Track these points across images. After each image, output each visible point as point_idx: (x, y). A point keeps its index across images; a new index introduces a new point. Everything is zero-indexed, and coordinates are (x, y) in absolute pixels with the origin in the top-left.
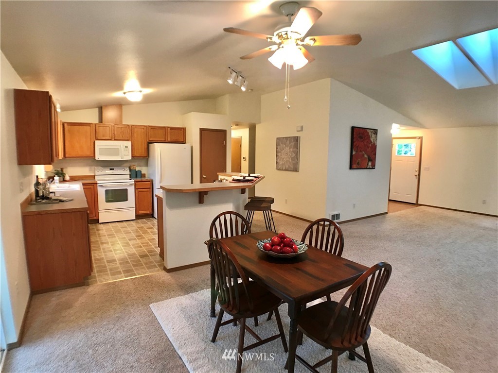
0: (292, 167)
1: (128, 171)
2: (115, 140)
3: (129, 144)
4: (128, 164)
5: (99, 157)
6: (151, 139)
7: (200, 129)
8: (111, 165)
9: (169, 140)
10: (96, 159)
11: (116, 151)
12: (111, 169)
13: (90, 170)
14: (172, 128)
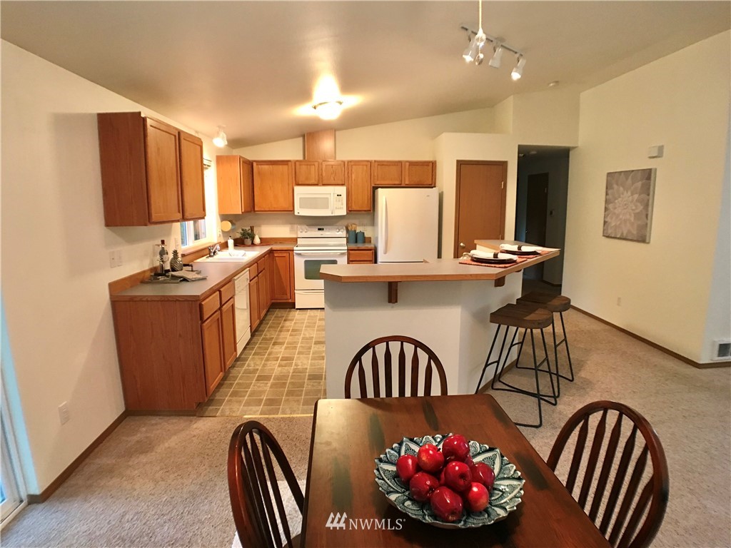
0: (635, 232)
1: (345, 232)
2: (324, 185)
3: (342, 190)
4: (345, 222)
5: (299, 211)
6: (378, 183)
7: (458, 161)
8: (320, 223)
9: (407, 183)
10: (296, 214)
11: (324, 203)
12: (319, 229)
13: (292, 230)
14: (412, 164)
